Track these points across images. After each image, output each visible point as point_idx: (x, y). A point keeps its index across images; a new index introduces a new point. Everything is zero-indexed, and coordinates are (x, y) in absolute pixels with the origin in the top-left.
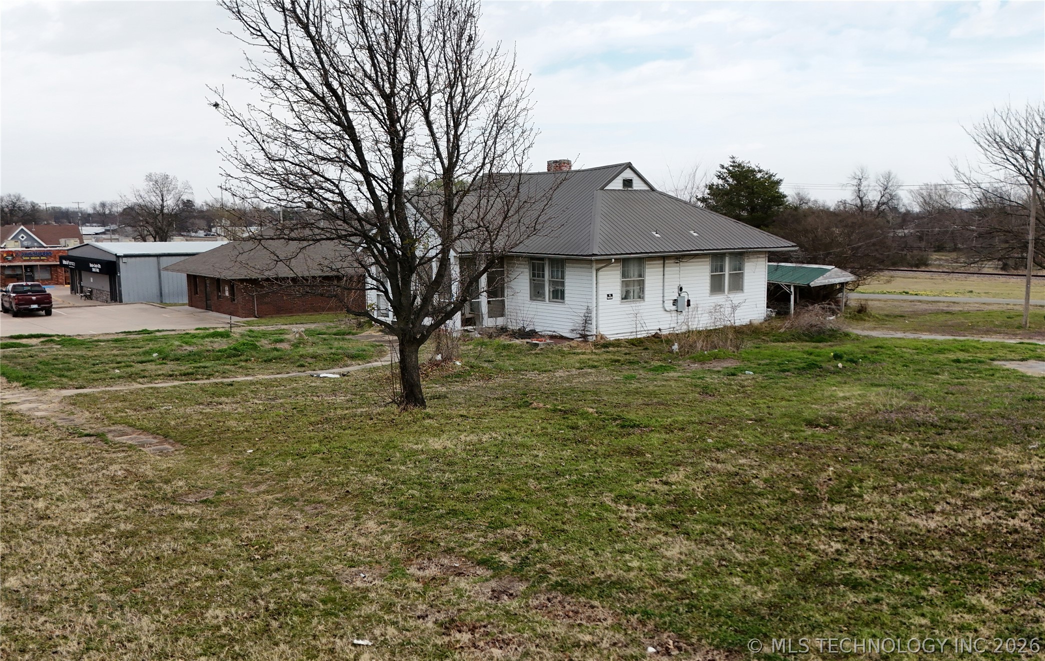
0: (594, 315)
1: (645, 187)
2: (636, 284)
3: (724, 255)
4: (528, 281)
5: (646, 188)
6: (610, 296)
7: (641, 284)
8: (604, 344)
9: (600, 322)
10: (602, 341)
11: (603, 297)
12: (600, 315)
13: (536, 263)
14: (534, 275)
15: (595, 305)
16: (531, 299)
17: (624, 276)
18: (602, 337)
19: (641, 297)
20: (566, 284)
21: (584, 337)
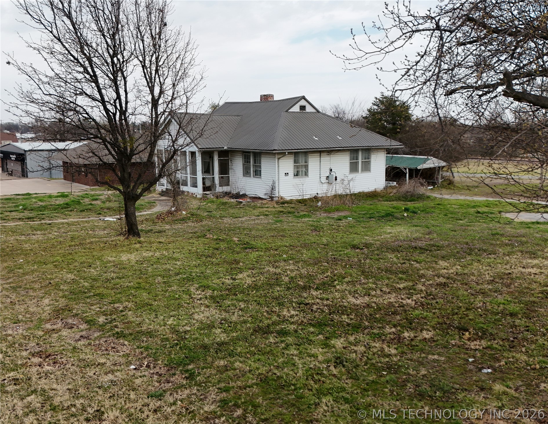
0: (277, 185)
1: (313, 110)
2: (303, 167)
3: (358, 150)
4: (242, 165)
5: (315, 111)
6: (286, 174)
7: (306, 167)
8: (283, 202)
9: (280, 189)
10: (281, 201)
11: (282, 175)
12: (280, 185)
13: (246, 154)
14: (245, 162)
15: (277, 179)
16: (244, 176)
17: (295, 162)
18: (282, 198)
19: (306, 174)
20: (262, 167)
21: (272, 198)
